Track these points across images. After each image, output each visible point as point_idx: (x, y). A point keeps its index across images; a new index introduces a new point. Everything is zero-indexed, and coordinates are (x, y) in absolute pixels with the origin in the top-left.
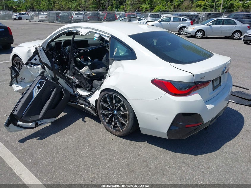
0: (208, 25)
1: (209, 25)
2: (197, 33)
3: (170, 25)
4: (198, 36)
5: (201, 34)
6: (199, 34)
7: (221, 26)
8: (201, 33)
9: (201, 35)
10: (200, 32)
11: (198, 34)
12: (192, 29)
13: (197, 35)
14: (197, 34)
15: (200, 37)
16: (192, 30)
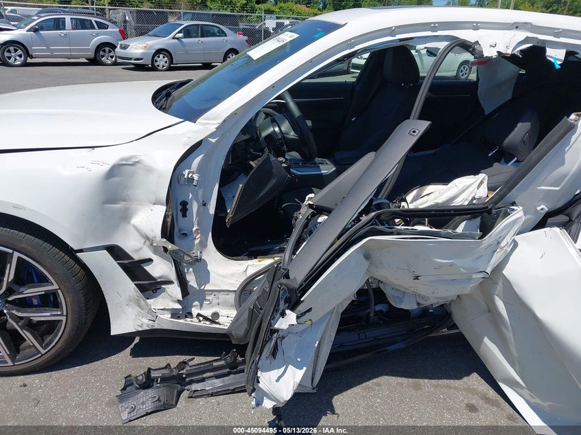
0: (174, 38)
1: (177, 39)
2: (156, 58)
3: (67, 40)
4: (158, 66)
5: (166, 58)
6: (162, 61)
7: (202, 39)
8: (164, 57)
9: (166, 62)
10: (161, 56)
11: (158, 59)
12: (139, 48)
13: (158, 63)
14: (156, 61)
15: (163, 66)
16: (141, 51)
